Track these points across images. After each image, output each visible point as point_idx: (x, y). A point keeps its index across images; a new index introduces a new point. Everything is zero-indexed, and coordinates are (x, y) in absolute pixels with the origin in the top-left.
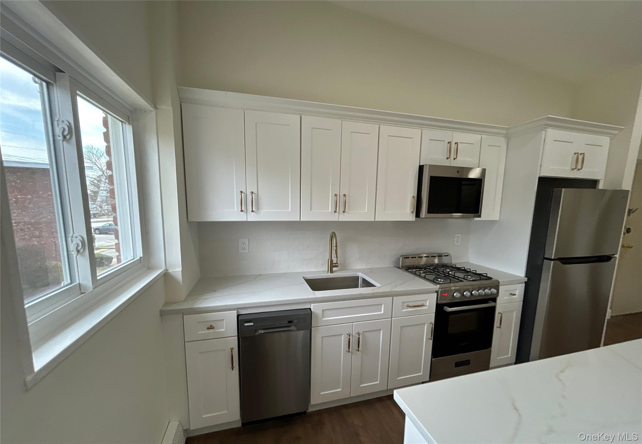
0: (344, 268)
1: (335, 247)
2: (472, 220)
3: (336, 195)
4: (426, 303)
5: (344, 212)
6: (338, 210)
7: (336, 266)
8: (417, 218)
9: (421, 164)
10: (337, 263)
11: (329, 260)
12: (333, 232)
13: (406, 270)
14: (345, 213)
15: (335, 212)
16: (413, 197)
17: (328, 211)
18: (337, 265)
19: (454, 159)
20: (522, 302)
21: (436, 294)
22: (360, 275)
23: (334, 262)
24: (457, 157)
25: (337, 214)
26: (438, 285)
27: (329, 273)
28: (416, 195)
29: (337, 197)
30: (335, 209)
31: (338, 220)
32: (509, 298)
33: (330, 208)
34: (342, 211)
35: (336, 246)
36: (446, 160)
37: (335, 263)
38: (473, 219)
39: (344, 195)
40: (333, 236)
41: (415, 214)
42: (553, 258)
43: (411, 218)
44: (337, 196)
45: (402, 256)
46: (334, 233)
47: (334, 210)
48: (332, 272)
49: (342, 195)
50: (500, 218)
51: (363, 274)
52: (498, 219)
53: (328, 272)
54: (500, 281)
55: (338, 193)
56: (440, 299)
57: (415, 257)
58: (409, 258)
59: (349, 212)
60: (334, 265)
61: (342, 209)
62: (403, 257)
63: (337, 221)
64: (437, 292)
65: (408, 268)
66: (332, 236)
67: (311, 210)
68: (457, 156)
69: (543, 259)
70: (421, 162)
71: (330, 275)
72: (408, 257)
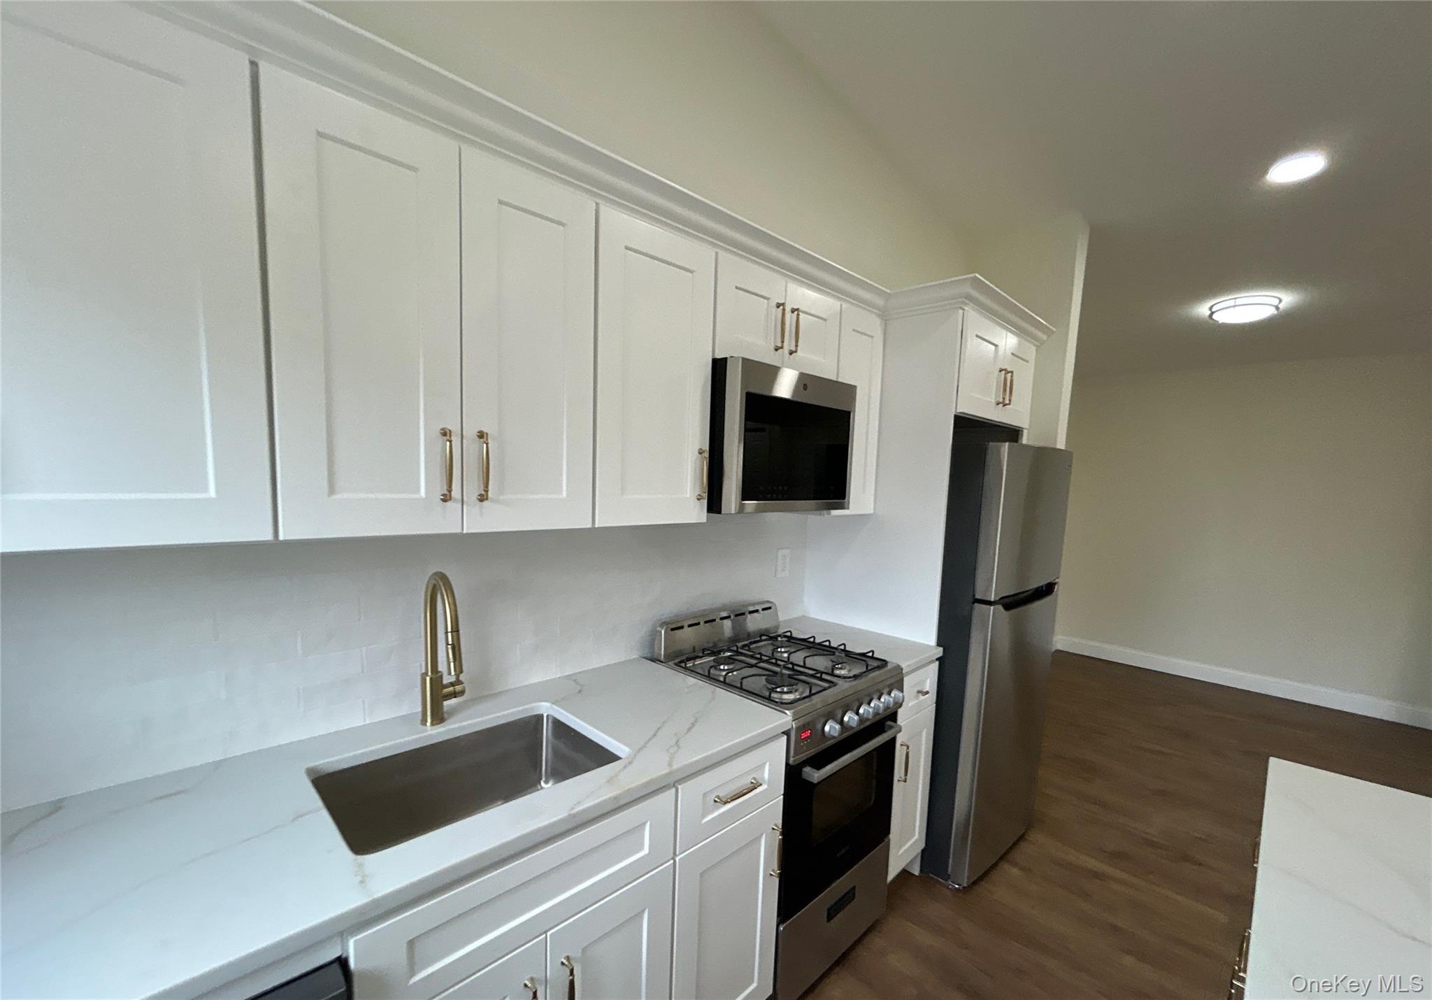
0: (486, 695)
1: (450, 635)
2: (826, 516)
3: (445, 433)
4: (763, 774)
5: (482, 498)
6: (456, 492)
7: (455, 695)
8: (711, 514)
9: (718, 356)
10: (458, 682)
11: (428, 679)
12: (436, 574)
13: (678, 664)
14: (485, 503)
15: (446, 498)
16: (701, 452)
17: (416, 496)
18: (458, 688)
19: (791, 353)
20: (935, 705)
21: (785, 737)
22: (546, 708)
23: (445, 681)
24: (799, 348)
25: (453, 506)
26: (787, 712)
27: (428, 724)
28: (706, 447)
29: (450, 442)
30: (445, 487)
31: (458, 530)
32: (916, 701)
33: (425, 483)
34: (475, 496)
35: (456, 630)
36: (773, 351)
37: (452, 684)
38: (829, 514)
39: (481, 435)
40: (439, 586)
41: (705, 502)
42: (992, 600)
43: (696, 513)
44: (453, 438)
45: (663, 624)
46: (443, 577)
47: (440, 489)
48: (439, 717)
49: (471, 432)
50: (875, 508)
51: (554, 707)
52: (872, 512)
53: (424, 722)
54: (903, 666)
55: (454, 427)
56: (794, 753)
57: (698, 624)
58: (682, 627)
59: (501, 498)
60: (446, 691)
61: (473, 490)
62: (667, 628)
63: (456, 534)
64: (787, 733)
65: (681, 660)
66: (434, 587)
67: (332, 490)
68: (797, 346)
69: (973, 603)
70: (717, 351)
71: (434, 733)
72: (679, 625)
